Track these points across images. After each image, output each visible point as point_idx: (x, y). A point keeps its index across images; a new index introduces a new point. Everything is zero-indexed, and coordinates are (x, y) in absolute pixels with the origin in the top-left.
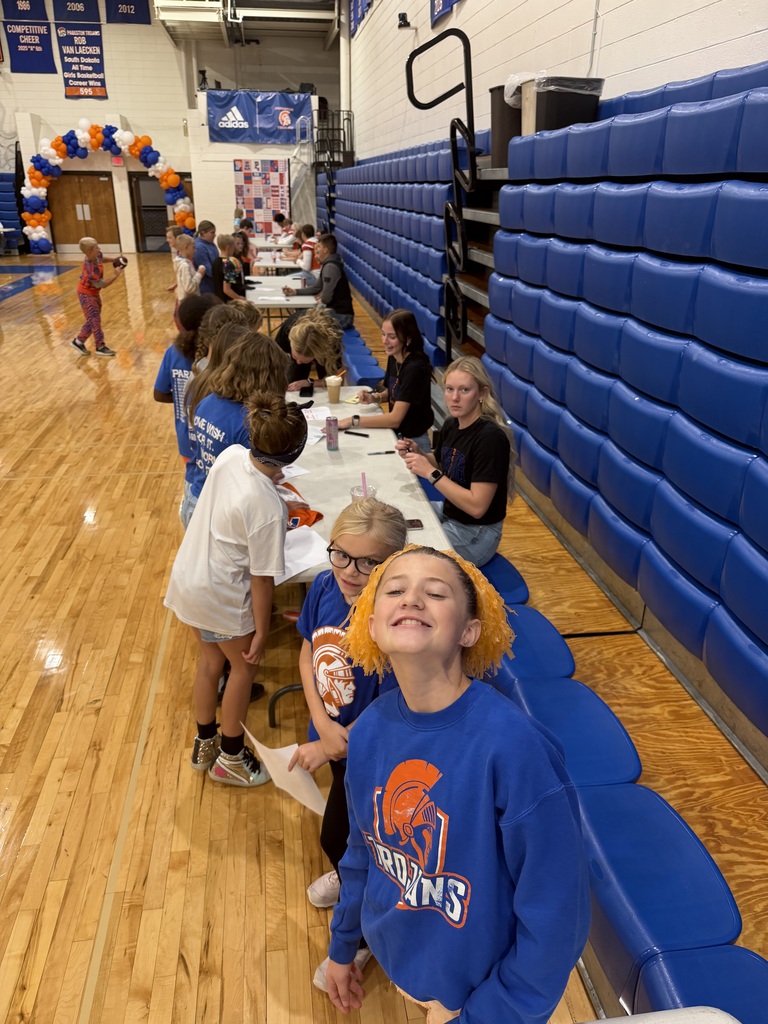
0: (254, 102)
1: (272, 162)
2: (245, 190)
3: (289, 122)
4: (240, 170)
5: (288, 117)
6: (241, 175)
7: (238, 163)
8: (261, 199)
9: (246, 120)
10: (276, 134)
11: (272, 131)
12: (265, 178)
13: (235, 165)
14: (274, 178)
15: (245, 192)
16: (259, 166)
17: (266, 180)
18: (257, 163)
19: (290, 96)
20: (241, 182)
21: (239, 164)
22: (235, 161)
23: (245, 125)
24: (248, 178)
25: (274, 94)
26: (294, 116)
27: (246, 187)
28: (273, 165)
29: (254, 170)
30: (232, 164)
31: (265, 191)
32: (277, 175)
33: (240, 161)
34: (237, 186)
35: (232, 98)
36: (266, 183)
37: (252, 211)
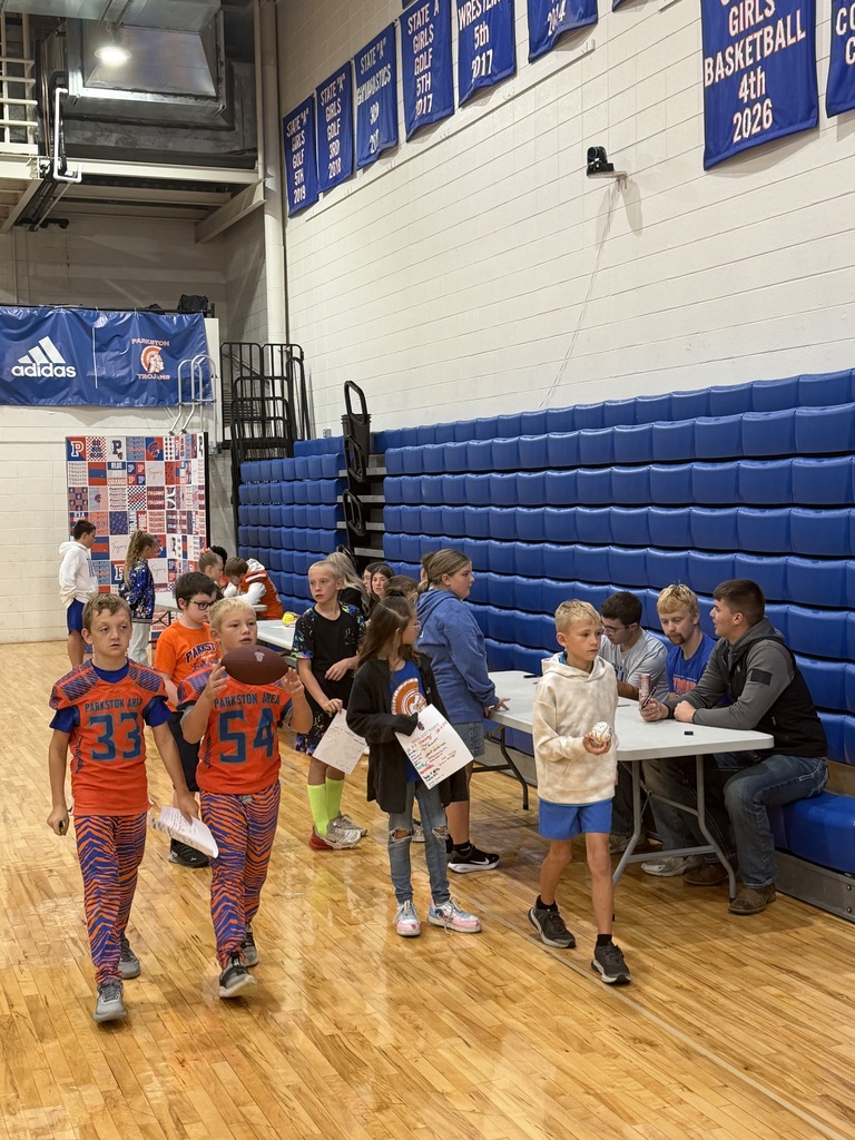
0: (88, 329)
1: (149, 440)
2: (90, 496)
3: (161, 366)
4: (81, 458)
5: (158, 357)
6: (83, 467)
7: (78, 446)
8: (124, 514)
9: (70, 361)
10: (134, 389)
11: (127, 382)
12: (134, 472)
13: (69, 449)
14: (154, 473)
15: (91, 503)
16: (123, 450)
17: (137, 476)
18: (117, 445)
19: (162, 318)
20: (83, 481)
21: (78, 448)
22: (69, 440)
23: (71, 372)
24: (98, 474)
25: (129, 315)
26: (172, 354)
27: (92, 491)
28: (153, 447)
29: (110, 457)
30: (64, 447)
31: (134, 499)
32: (160, 466)
33: (83, 439)
34: (71, 491)
35: (42, 321)
36: (136, 482)
37: (106, 540)
